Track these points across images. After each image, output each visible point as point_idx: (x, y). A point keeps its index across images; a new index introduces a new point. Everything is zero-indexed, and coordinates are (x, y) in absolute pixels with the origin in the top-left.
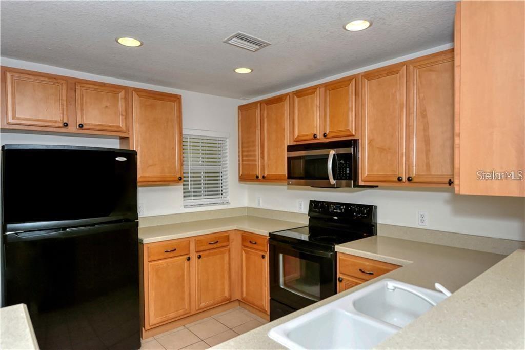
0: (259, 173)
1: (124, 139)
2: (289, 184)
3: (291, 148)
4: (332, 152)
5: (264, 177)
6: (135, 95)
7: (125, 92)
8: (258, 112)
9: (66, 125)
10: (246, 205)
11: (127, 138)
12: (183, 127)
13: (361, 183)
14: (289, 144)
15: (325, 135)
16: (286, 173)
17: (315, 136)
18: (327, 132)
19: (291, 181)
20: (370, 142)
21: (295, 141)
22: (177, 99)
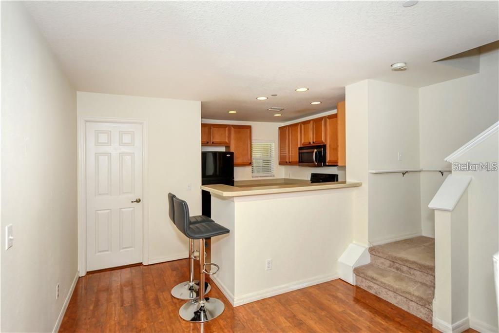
0: (287, 161)
1: (228, 147)
2: (299, 165)
3: (300, 149)
4: (316, 150)
5: (289, 162)
6: (232, 127)
7: (229, 128)
8: (287, 130)
9: (208, 142)
10: (283, 177)
11: (229, 146)
12: (252, 139)
13: (327, 164)
14: (300, 146)
15: (313, 142)
16: (298, 160)
17: (310, 143)
18: (315, 141)
19: (300, 164)
20: (330, 146)
21: (303, 145)
22: (249, 127)
